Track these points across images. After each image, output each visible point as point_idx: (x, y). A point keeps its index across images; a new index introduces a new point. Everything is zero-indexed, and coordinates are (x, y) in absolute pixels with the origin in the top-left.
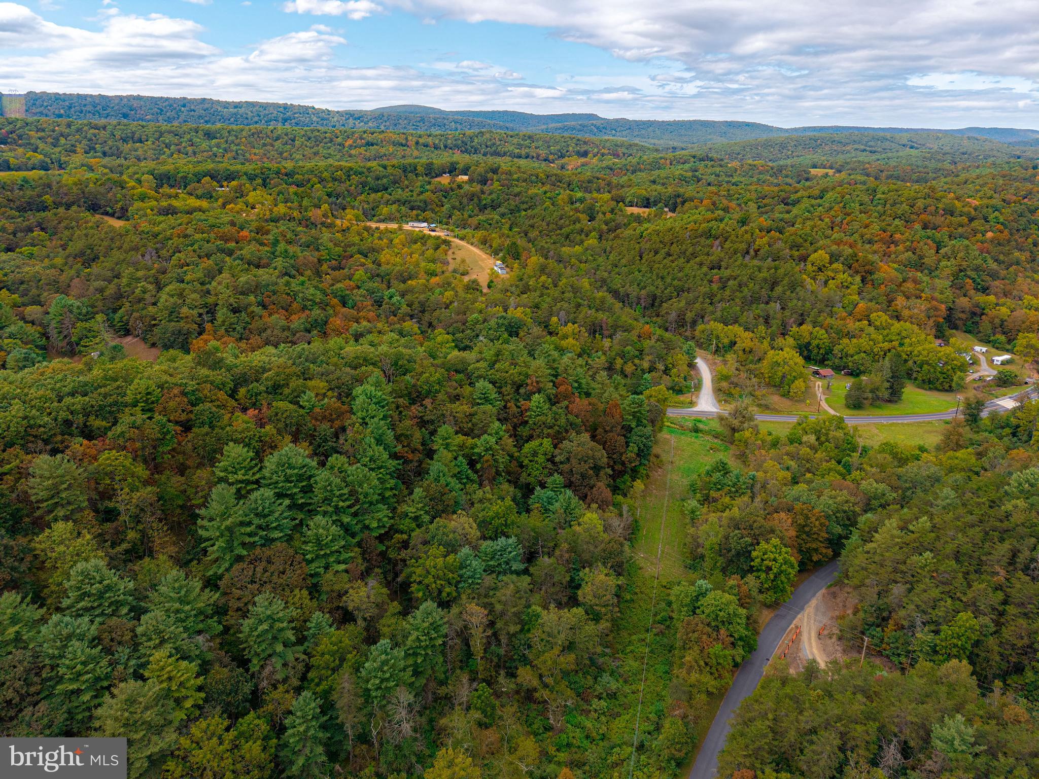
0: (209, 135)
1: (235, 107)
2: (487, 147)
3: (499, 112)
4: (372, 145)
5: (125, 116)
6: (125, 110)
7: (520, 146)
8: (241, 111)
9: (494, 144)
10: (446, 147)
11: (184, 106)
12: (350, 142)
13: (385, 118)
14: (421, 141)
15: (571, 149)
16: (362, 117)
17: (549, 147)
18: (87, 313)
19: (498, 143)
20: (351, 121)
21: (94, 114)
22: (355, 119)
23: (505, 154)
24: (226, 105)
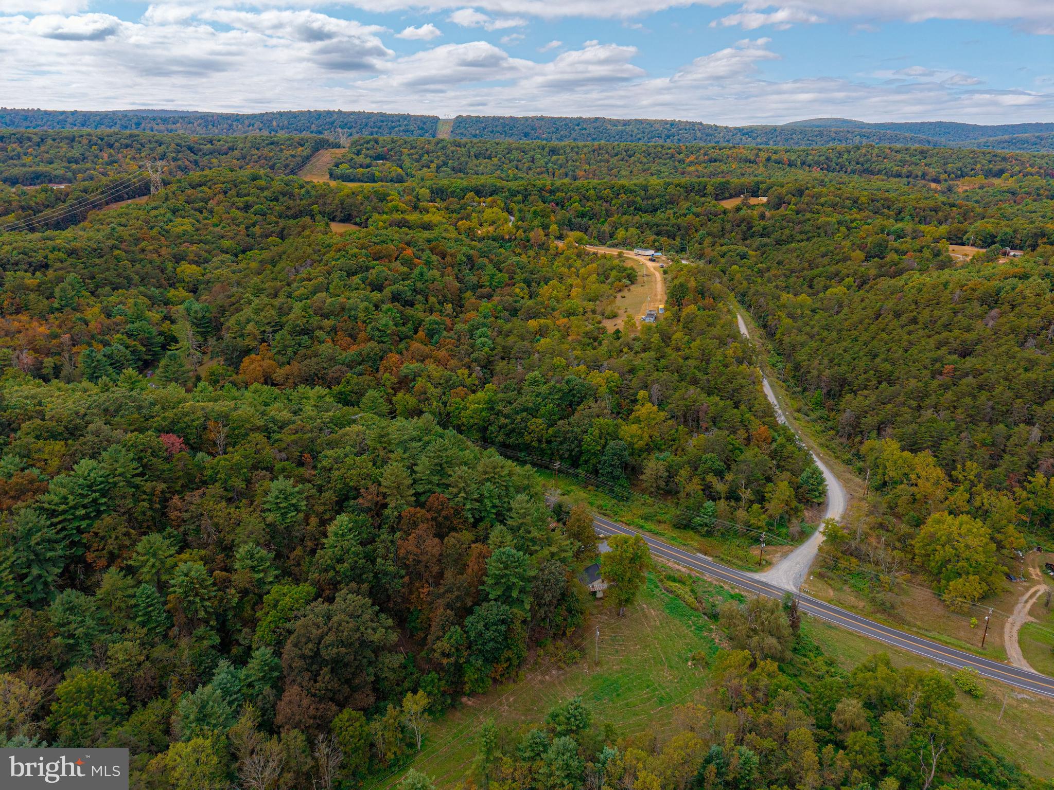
0: (553, 151)
1: (624, 125)
2: (858, 163)
3: (931, 124)
4: (715, 161)
5: (526, 135)
6: (526, 130)
7: (903, 163)
8: (628, 128)
9: (869, 160)
10: (803, 163)
11: (578, 125)
12: (692, 158)
13: (778, 133)
14: (774, 157)
15: (979, 166)
16: (752, 132)
17: (946, 164)
18: (203, 317)
19: (875, 159)
20: (739, 136)
21: (501, 134)
22: (743, 134)
23: (879, 172)
24: (615, 123)
